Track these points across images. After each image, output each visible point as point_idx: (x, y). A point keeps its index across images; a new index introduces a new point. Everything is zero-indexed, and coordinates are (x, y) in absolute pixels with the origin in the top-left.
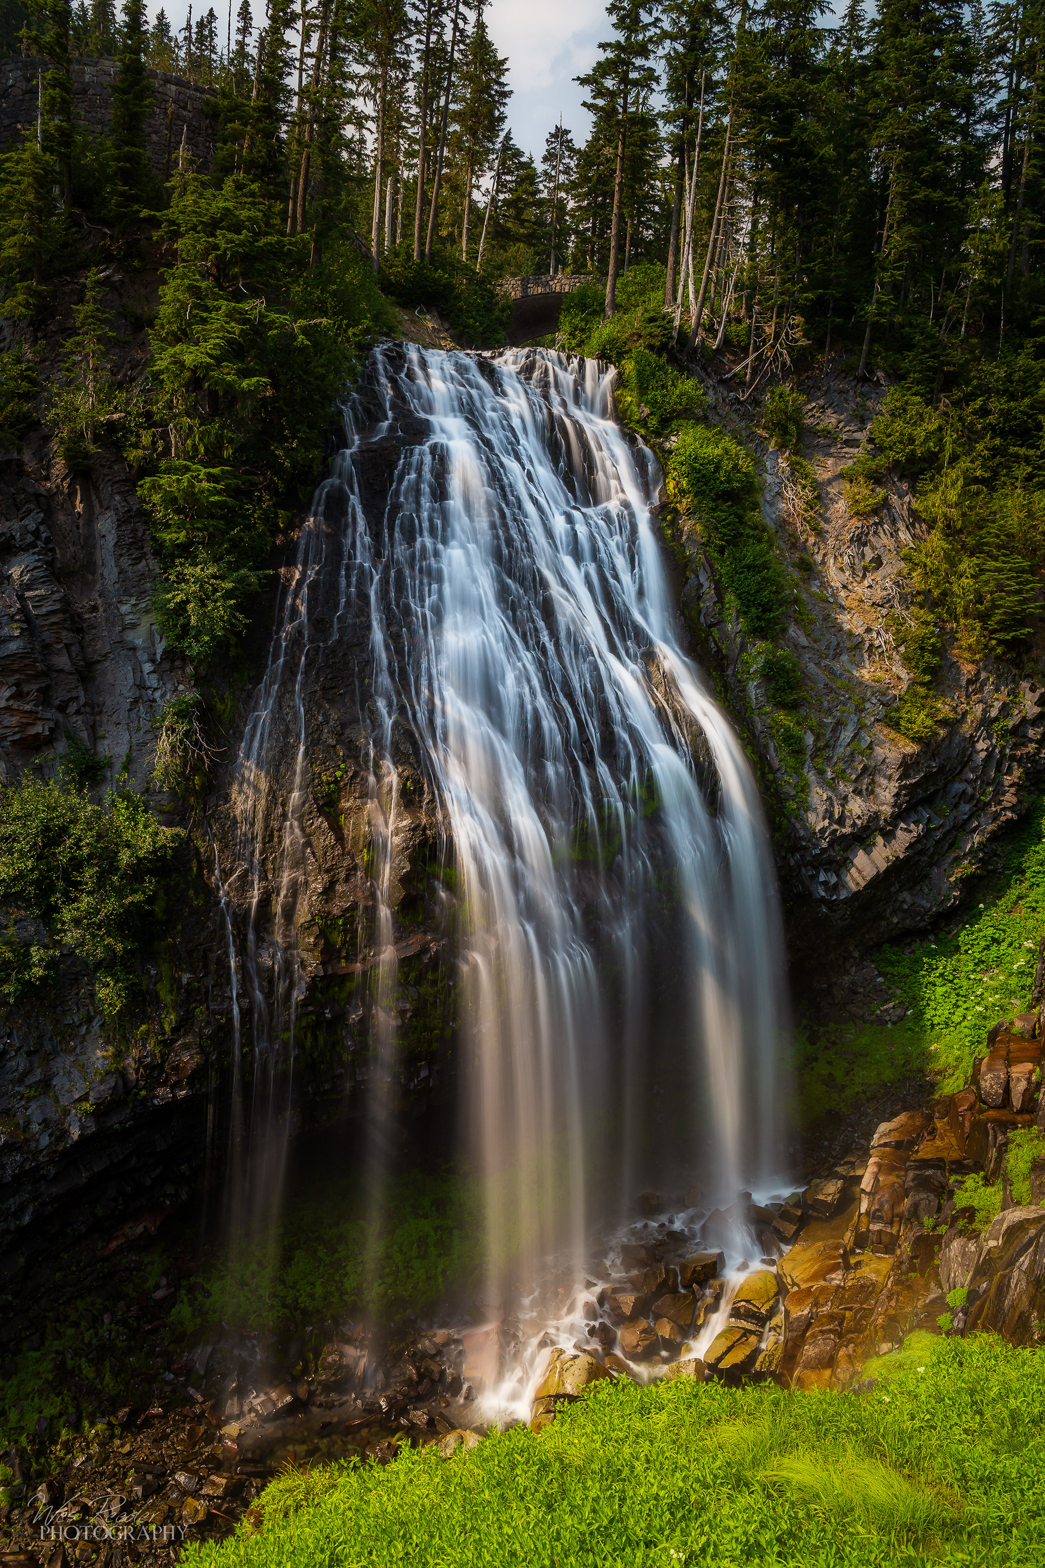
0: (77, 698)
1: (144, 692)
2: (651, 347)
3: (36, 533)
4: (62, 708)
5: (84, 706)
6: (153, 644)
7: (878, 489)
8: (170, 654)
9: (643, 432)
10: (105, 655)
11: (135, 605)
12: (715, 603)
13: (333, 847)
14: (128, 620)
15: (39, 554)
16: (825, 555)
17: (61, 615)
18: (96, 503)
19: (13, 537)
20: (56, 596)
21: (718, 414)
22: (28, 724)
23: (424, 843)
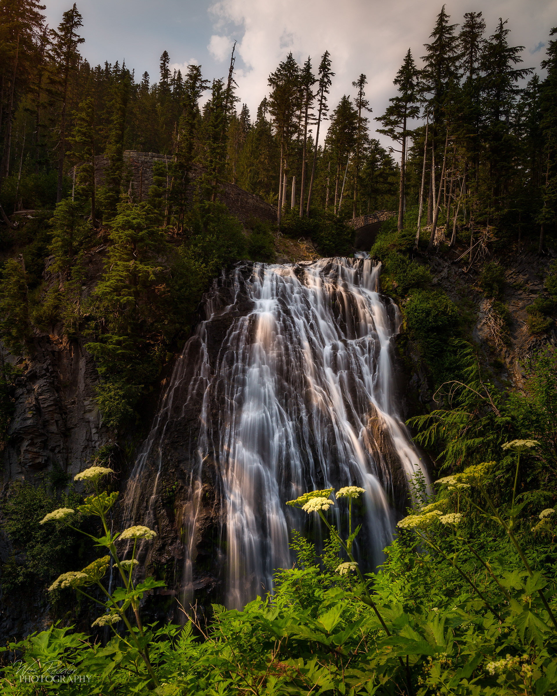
0: (59, 446)
1: (90, 443)
2: (400, 251)
3: (47, 370)
4: (53, 450)
5: (63, 449)
6: (99, 420)
7: (548, 318)
8: (104, 425)
9: (394, 295)
10: (76, 425)
11: (92, 401)
12: (427, 390)
13: (167, 526)
14: (87, 408)
15: (47, 379)
16: (513, 358)
17: (54, 407)
18: (80, 354)
19: (36, 372)
20: (52, 398)
21: (449, 281)
22: (36, 458)
23: (210, 527)
